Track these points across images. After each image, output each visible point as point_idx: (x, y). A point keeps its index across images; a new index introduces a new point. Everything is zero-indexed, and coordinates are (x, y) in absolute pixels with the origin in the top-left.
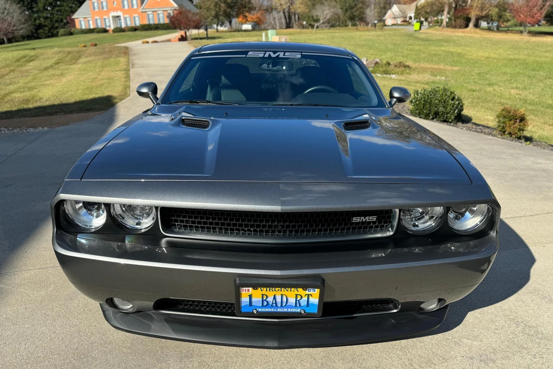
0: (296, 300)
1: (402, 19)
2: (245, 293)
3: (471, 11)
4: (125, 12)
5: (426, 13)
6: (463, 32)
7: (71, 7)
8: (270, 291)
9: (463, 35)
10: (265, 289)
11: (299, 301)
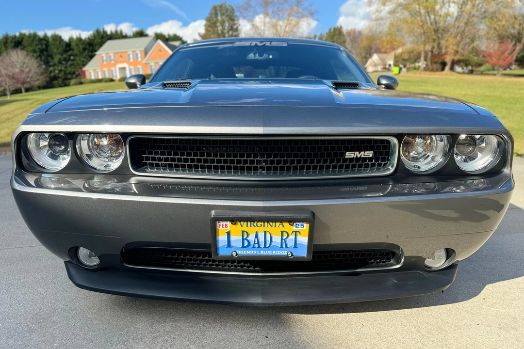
0: (282, 239)
1: (382, 67)
2: (223, 228)
3: (446, 56)
4: (130, 64)
5: (404, 60)
6: (439, 75)
7: (83, 61)
8: (251, 226)
9: (440, 77)
10: (245, 223)
11: (285, 239)
